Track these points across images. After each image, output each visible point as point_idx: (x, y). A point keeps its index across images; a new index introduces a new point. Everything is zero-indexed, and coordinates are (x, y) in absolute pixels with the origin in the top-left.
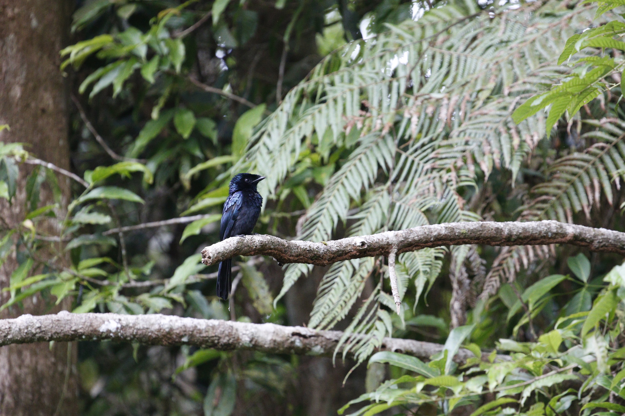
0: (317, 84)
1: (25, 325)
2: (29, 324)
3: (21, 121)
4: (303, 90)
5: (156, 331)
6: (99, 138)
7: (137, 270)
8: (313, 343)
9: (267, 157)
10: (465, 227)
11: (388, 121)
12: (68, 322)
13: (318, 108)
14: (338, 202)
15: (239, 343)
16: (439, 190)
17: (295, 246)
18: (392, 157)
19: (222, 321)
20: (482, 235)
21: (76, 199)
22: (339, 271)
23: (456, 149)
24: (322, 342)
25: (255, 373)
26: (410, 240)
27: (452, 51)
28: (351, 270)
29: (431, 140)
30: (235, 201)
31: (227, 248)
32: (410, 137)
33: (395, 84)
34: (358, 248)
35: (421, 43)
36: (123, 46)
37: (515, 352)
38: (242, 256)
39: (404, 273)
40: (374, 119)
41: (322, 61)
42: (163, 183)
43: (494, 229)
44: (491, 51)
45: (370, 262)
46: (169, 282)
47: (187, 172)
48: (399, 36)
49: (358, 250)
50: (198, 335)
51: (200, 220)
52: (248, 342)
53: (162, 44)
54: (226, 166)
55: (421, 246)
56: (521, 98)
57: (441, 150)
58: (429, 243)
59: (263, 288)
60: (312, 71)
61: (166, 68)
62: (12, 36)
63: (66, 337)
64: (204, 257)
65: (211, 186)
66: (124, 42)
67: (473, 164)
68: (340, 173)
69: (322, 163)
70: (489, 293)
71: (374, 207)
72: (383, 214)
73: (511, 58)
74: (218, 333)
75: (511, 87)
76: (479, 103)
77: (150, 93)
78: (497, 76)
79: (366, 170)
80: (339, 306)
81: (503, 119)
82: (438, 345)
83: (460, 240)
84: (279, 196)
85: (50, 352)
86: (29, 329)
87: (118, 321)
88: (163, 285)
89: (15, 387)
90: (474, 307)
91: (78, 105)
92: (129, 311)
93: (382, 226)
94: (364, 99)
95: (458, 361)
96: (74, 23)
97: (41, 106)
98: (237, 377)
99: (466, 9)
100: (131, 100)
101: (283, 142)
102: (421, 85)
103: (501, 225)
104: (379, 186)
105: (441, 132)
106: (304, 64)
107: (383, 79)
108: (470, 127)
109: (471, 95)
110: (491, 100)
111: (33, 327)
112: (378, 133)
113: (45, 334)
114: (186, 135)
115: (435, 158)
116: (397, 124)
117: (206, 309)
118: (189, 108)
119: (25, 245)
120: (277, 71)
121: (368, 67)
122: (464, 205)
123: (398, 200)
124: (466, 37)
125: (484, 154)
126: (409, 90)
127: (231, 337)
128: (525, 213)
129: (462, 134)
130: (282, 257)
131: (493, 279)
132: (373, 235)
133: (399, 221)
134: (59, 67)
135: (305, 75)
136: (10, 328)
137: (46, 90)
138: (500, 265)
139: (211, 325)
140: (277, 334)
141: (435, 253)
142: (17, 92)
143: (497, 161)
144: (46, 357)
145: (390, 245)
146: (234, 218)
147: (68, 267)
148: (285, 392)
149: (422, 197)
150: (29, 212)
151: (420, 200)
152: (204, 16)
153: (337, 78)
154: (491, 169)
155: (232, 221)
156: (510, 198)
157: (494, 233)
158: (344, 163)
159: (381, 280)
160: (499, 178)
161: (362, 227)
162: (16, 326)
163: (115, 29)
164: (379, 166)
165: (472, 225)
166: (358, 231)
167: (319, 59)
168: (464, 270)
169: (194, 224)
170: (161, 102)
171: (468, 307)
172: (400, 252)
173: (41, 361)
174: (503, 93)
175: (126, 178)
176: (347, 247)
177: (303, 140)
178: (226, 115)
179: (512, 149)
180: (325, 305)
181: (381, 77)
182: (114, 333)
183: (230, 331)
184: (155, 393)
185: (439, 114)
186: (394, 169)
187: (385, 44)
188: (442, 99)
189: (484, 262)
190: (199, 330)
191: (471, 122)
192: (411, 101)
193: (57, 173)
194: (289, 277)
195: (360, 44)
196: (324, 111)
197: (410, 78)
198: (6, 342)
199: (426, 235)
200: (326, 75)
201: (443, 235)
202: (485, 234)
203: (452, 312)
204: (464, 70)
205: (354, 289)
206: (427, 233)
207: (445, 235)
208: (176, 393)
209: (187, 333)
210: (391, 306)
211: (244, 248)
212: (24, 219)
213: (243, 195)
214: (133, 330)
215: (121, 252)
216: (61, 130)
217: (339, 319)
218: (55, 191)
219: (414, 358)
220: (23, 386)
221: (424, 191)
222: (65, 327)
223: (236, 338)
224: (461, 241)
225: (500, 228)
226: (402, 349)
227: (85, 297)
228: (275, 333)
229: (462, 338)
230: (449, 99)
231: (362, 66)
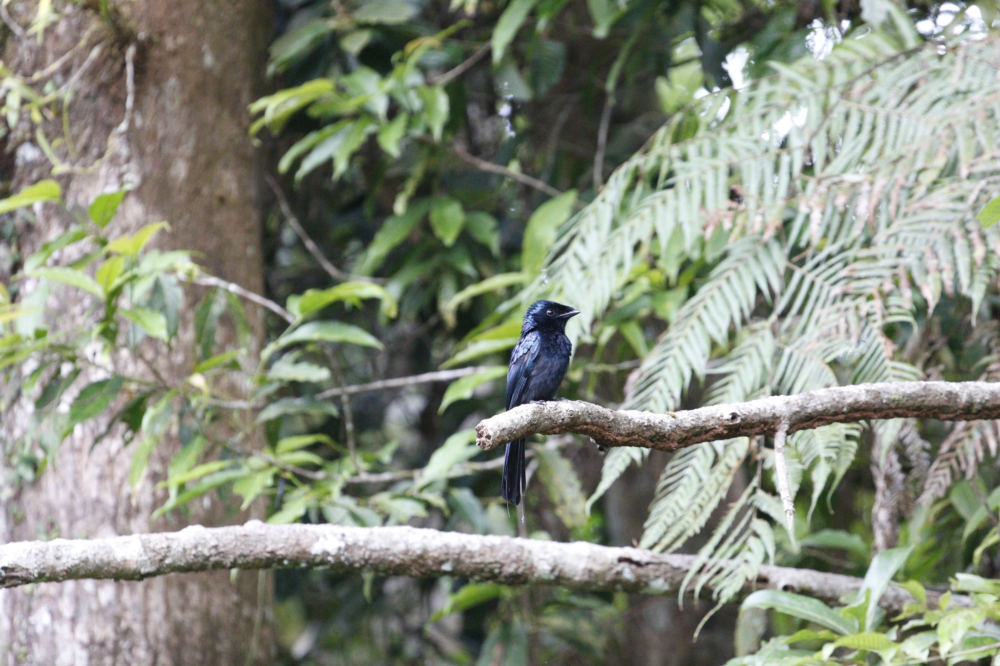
0: (660, 158)
1: (193, 542)
2: (199, 541)
3: (187, 217)
4: (637, 169)
5: (400, 553)
6: (310, 245)
7: (369, 455)
8: (652, 574)
9: (579, 275)
10: (897, 390)
11: (774, 219)
12: (261, 538)
13: (661, 197)
14: (691, 347)
15: (533, 573)
16: (854, 328)
17: (625, 420)
18: (779, 276)
19: (506, 538)
20: (926, 403)
21: (274, 340)
22: (692, 458)
23: (883, 263)
24: (666, 573)
25: (556, 621)
26: (809, 411)
27: (877, 107)
28: (711, 456)
29: (843, 250)
30: (529, 347)
31: (516, 421)
32: (808, 245)
33: (785, 159)
34: (726, 423)
35: (827, 93)
36: (349, 97)
37: (977, 593)
38: (539, 435)
39: (796, 460)
40: (751, 214)
41: (666, 123)
42: (412, 315)
43: (944, 393)
44: (939, 106)
45: (741, 445)
46: (421, 475)
47: (450, 299)
48: (792, 83)
49: (726, 426)
50: (467, 561)
51: (472, 375)
52: (547, 572)
53: (412, 95)
54: (512, 290)
55: (828, 420)
56: (989, 183)
57: (858, 265)
58: (840, 416)
59: (571, 485)
60: (652, 137)
61: (418, 132)
62: (172, 82)
63: (257, 562)
64: (480, 436)
65: (488, 322)
66: (351, 90)
67: (910, 288)
68: (694, 300)
69: (668, 286)
70: (933, 495)
71: (750, 356)
72: (764, 367)
73: (971, 119)
74: (499, 556)
75: (972, 165)
76: (920, 191)
77: (392, 172)
78: (949, 147)
79: (737, 296)
80: (691, 513)
81: (959, 216)
82: (852, 579)
83: (889, 411)
84: (597, 337)
85: (230, 585)
86: (200, 549)
87: (340, 537)
88: (411, 479)
89: (175, 641)
90: (911, 518)
91: (278, 192)
92: (359, 521)
93: (762, 386)
94: (736, 183)
95: (885, 604)
96: (272, 61)
97: (219, 192)
98: (529, 628)
99: (899, 40)
100: (361, 183)
101: (604, 250)
102: (828, 160)
103: (955, 387)
104: (757, 321)
105: (859, 236)
106: (637, 127)
107: (767, 151)
108: (906, 228)
109: (907, 178)
110: (939, 185)
111: (205, 546)
112: (756, 237)
113: (224, 557)
114: (449, 239)
115: (849, 278)
116: (787, 224)
117: (479, 519)
118: (453, 196)
119: (193, 413)
120: (594, 137)
121: (742, 132)
122: (894, 353)
123: (786, 344)
124: (900, 83)
125: (927, 272)
126: (808, 169)
127: (520, 563)
128: (993, 367)
129: (892, 240)
130: (604, 437)
131: (941, 472)
132: (750, 402)
133: (790, 377)
134: (246, 130)
135: (640, 144)
136: (168, 547)
137: (226, 166)
138: (952, 450)
139: (488, 544)
140: (594, 560)
141: (846, 429)
142: (180, 170)
143: (949, 284)
144: (224, 593)
145: (778, 418)
146: (527, 374)
147: (261, 449)
148: (606, 652)
149: (828, 339)
150: (199, 361)
151: (823, 344)
152: (480, 50)
153: (691, 149)
154: (938, 295)
155: (524, 380)
156: (969, 343)
157: (946, 401)
158: (702, 284)
159: (759, 472)
160: (952, 310)
161: (730, 387)
162: (179, 544)
163: (335, 70)
164: (759, 291)
165: (910, 388)
166: (722, 394)
167: (663, 120)
168: (894, 458)
169: (462, 382)
170: (410, 187)
171: (900, 518)
172: (794, 429)
173: (217, 600)
174: (958, 175)
175: (354, 308)
176: (708, 421)
177: (637, 247)
178: (513, 207)
179: (973, 264)
180: (668, 511)
181: (763, 148)
182: (334, 556)
183: (519, 554)
184: (395, 651)
185: (856, 206)
186: (782, 294)
187: (769, 96)
188: (860, 183)
189: (928, 445)
190: (470, 552)
191: (908, 220)
192: (812, 184)
193: (244, 300)
194: (612, 466)
195: (729, 96)
196: (671, 202)
197: (809, 151)
198: (162, 570)
199: (835, 403)
200: (675, 145)
201: (863, 403)
202: (930, 401)
203: (876, 526)
204: (896, 137)
205: (715, 486)
206: (837, 399)
207: (866, 403)
208: (429, 652)
209: (450, 557)
210: (773, 514)
211: (544, 421)
212: (190, 373)
213: (542, 338)
214: (365, 552)
215: (345, 426)
216: (249, 231)
217: (690, 533)
218: (240, 328)
219: (815, 602)
220: (188, 639)
221: (830, 330)
222: (256, 547)
223: (529, 566)
224: (891, 413)
225: (954, 392)
226: (795, 584)
227: (287, 497)
228: (592, 558)
229: (892, 569)
230: (872, 183)
231: (732, 130)
